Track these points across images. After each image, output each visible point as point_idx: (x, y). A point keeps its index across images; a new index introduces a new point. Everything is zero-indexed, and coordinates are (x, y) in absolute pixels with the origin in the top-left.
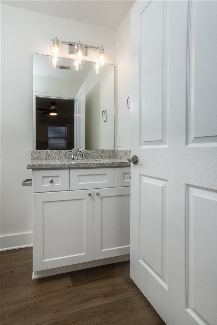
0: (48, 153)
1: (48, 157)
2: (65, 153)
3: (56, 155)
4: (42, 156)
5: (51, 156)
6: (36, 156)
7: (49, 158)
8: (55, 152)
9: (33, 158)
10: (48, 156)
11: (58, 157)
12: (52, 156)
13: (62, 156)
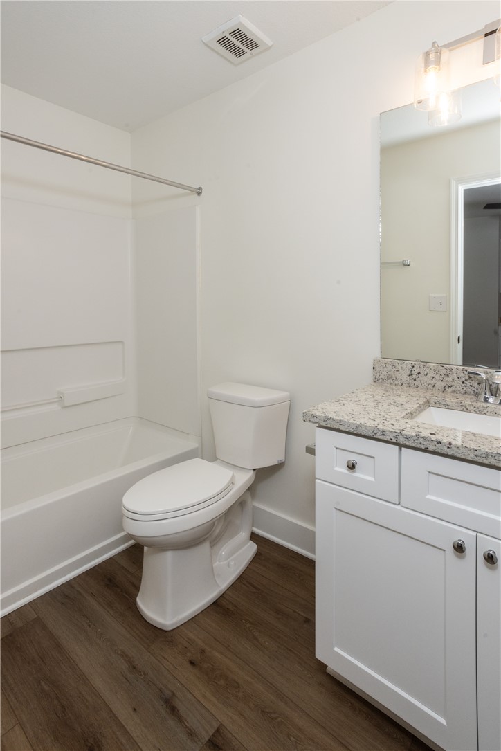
0: (414, 369)
1: (415, 380)
2: (463, 375)
3: (438, 377)
4: (398, 376)
5: (423, 378)
6: (384, 375)
7: (416, 383)
8: (435, 370)
9: (377, 377)
10: (414, 376)
11: (443, 384)
12: (425, 378)
13: (452, 384)
